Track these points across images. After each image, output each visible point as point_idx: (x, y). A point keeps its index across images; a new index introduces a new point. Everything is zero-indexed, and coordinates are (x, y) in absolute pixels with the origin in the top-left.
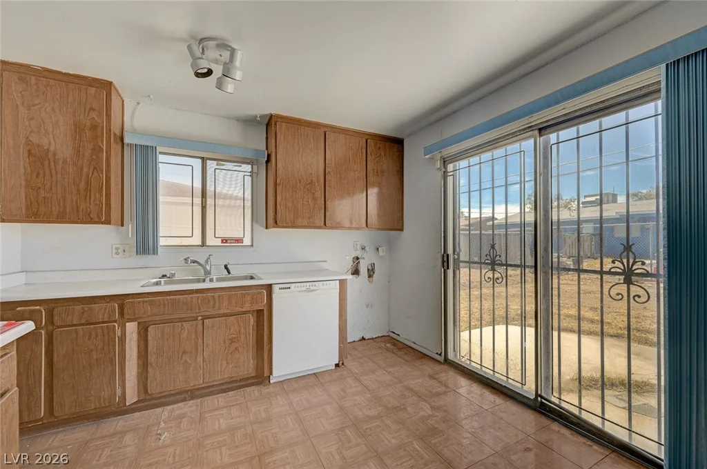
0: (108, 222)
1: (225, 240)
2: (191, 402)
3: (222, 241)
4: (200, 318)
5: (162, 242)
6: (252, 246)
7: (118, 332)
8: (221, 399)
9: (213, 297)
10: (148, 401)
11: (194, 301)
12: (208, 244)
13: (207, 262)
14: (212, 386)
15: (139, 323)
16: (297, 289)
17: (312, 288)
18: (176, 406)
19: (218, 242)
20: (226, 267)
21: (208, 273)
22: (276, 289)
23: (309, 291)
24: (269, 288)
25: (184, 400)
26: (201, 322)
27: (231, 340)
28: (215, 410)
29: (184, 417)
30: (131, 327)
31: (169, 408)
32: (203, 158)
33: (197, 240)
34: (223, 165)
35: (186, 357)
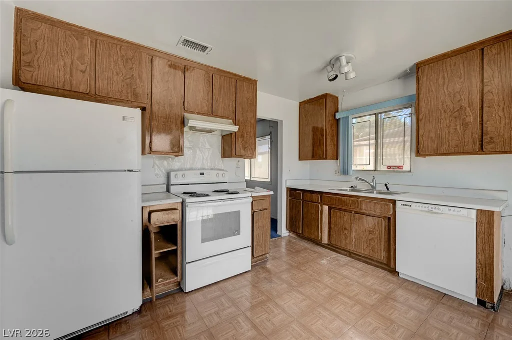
0: (326, 159)
1: (390, 167)
2: (349, 258)
3: (388, 167)
4: (353, 212)
5: (354, 168)
6: (411, 171)
7: (320, 209)
8: (361, 265)
9: (358, 201)
10: (331, 246)
11: (348, 201)
12: (379, 169)
13: (373, 181)
14: (360, 256)
15: (329, 207)
16: (417, 208)
17: (434, 210)
18: (342, 255)
19: (385, 169)
20: (386, 185)
21: (374, 188)
22: (398, 204)
23: (430, 211)
24: (394, 202)
25: (346, 255)
26: (353, 215)
27: (370, 231)
28: (352, 267)
29: (338, 261)
30: (326, 208)
31: (339, 255)
32: (375, 114)
33: (372, 167)
34: (390, 114)
35: (346, 232)
